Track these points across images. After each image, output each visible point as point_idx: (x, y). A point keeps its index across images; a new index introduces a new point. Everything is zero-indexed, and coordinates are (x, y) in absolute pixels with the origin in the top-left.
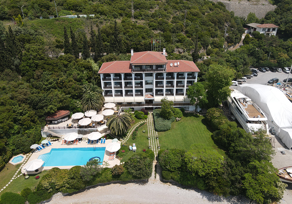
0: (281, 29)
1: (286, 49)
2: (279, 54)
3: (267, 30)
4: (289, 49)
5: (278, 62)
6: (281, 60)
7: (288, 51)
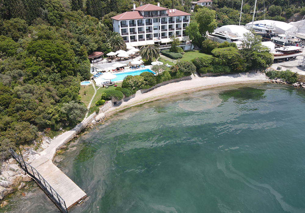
0: (215, 2)
1: (225, 12)
2: (222, 16)
3: (205, 4)
4: (227, 12)
5: (223, 22)
6: (225, 20)
7: (227, 14)
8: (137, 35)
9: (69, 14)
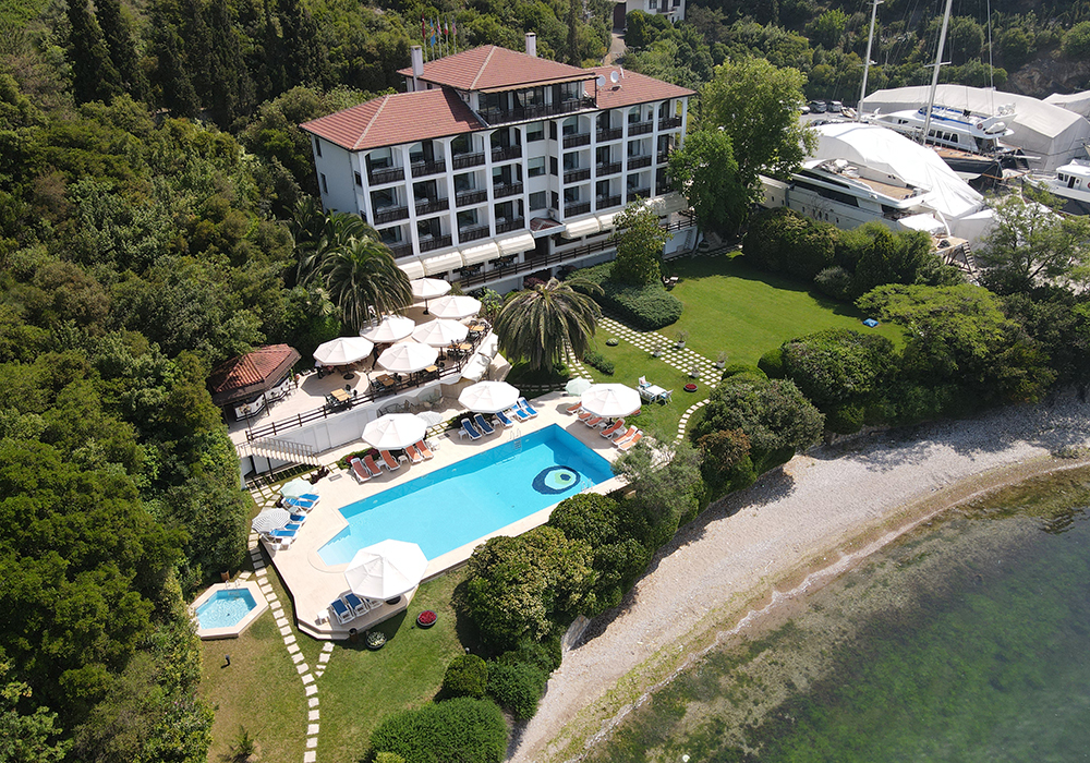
3: (660, 5)
4: (767, 43)
7: (765, 51)
8: (450, 217)
9: (65, 136)
